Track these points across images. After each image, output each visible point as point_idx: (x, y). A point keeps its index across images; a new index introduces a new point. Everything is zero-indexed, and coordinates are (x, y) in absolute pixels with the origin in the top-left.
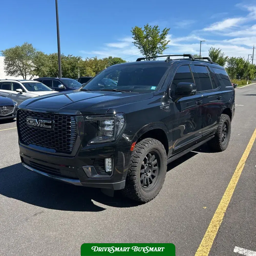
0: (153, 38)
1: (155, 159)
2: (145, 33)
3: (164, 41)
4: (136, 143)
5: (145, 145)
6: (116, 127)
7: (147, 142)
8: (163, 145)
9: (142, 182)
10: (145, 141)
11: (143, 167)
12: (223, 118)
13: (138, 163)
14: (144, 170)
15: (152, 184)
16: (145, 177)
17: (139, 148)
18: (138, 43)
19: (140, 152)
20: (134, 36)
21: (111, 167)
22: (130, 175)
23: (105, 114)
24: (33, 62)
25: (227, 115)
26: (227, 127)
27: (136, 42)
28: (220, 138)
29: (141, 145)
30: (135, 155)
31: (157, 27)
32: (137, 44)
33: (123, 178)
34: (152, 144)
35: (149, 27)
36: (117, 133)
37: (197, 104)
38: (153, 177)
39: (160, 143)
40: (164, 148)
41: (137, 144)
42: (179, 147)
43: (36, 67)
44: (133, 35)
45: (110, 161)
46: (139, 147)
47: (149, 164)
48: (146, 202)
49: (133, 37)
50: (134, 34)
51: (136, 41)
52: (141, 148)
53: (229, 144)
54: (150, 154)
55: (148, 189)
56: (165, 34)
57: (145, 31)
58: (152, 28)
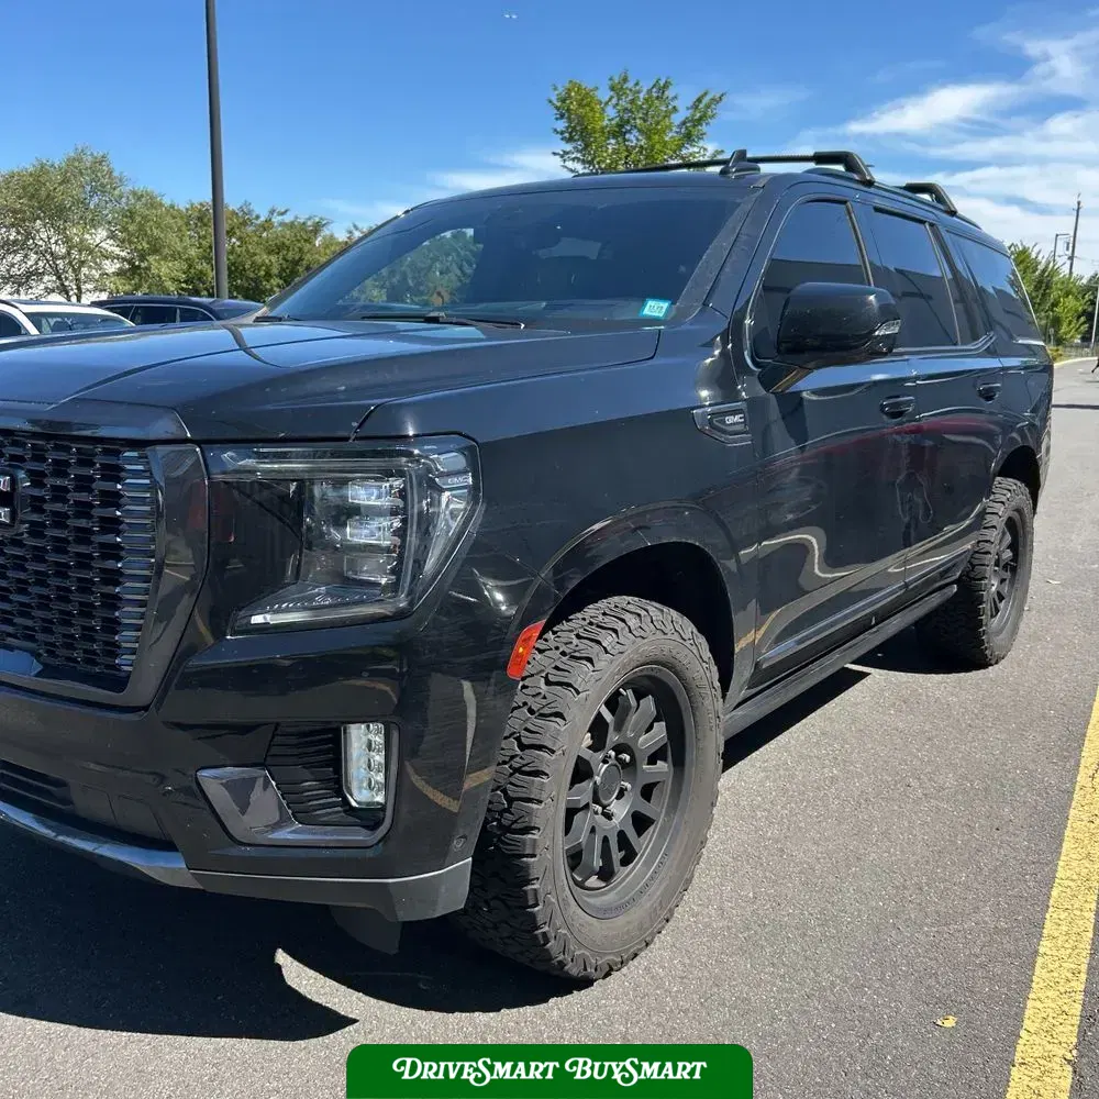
0: (647, 133)
1: (657, 719)
2: (611, 112)
3: (696, 150)
4: (547, 628)
5: (598, 642)
6: (414, 524)
7: (610, 622)
8: (702, 640)
9: (575, 858)
10: (601, 617)
11: (582, 772)
12: (1004, 499)
13: (553, 752)
14: (588, 786)
15: (634, 867)
16: (593, 830)
17: (564, 659)
18: (578, 159)
19: (569, 685)
20: (562, 125)
21: (380, 778)
22: (500, 826)
23: (347, 439)
24: (112, 236)
25: (1019, 483)
26: (1014, 546)
27: (568, 153)
28: (985, 599)
29: (575, 641)
30: (538, 699)
31: (667, 85)
32: (573, 159)
33: (457, 844)
34: (642, 633)
35: (630, 85)
36: (419, 564)
37: (887, 414)
38: (641, 822)
39: (688, 628)
40: (707, 655)
41: (550, 635)
42: (789, 646)
43: (124, 259)
44: (557, 119)
45: (379, 739)
46: (563, 654)
47: (619, 749)
48: (594, 976)
49: (555, 130)
50: (562, 116)
51: (569, 147)
52: (573, 657)
53: (1020, 632)
54: (630, 693)
55: (610, 897)
56: (701, 119)
57: (614, 101)
58: (645, 90)
